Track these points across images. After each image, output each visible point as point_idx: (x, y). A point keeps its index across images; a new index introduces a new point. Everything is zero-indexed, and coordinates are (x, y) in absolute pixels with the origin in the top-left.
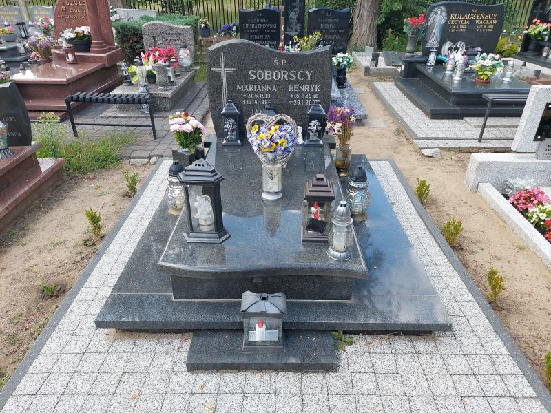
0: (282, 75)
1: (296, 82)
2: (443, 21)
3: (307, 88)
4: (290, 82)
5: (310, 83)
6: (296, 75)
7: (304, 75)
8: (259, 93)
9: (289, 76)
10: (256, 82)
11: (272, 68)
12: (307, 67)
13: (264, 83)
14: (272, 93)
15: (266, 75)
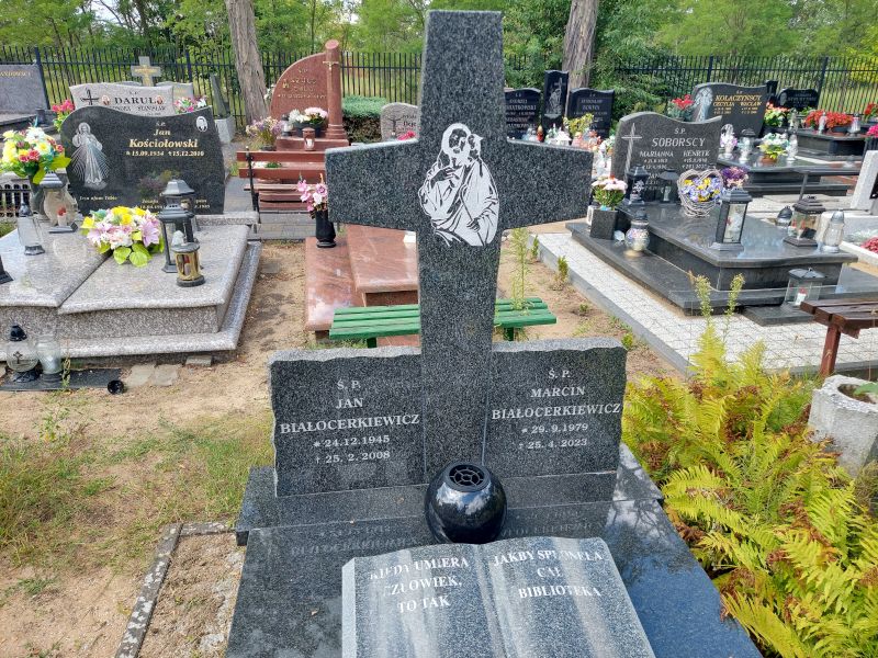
0: (680, 142)
1: (691, 148)
2: (709, 103)
3: (698, 153)
4: (686, 147)
5: (701, 149)
6: (692, 141)
7: (698, 142)
8: (658, 158)
9: (686, 143)
10: (658, 149)
11: (673, 136)
12: (701, 135)
13: (664, 149)
14: (669, 158)
15: (666, 142)
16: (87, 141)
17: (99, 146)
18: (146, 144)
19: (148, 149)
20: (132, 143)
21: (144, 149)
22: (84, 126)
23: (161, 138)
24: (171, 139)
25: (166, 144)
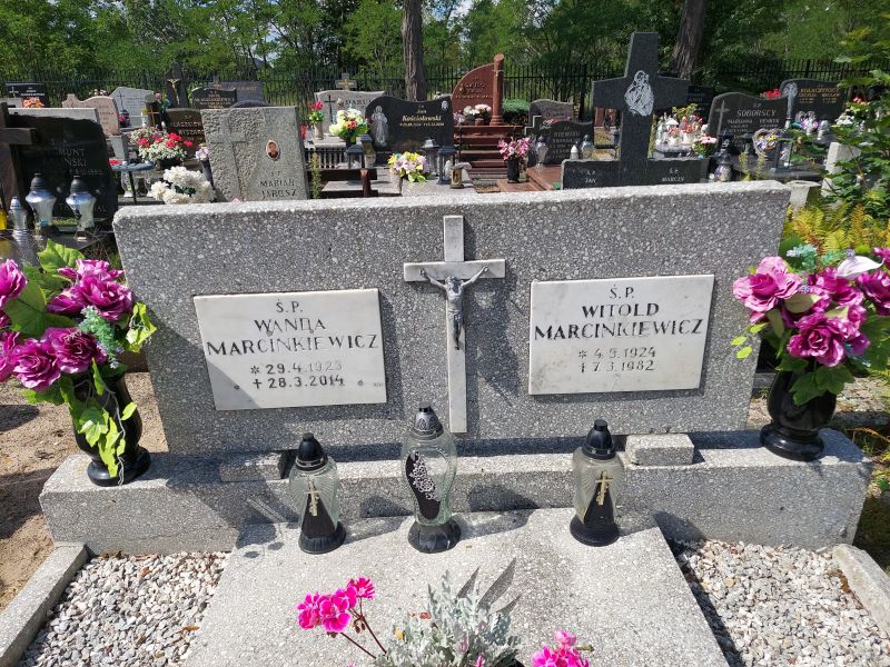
0: (757, 113)
1: (766, 117)
2: (795, 95)
4: (762, 117)
5: (774, 118)
6: (766, 112)
7: (770, 113)
8: (741, 124)
9: (761, 114)
10: (741, 118)
11: (752, 109)
12: (773, 108)
13: (745, 118)
14: (749, 125)
15: (747, 113)
16: (379, 116)
17: (385, 120)
18: (412, 119)
19: (413, 122)
20: (404, 118)
21: (410, 122)
22: (379, 108)
23: (421, 115)
24: (426, 115)
25: (423, 119)
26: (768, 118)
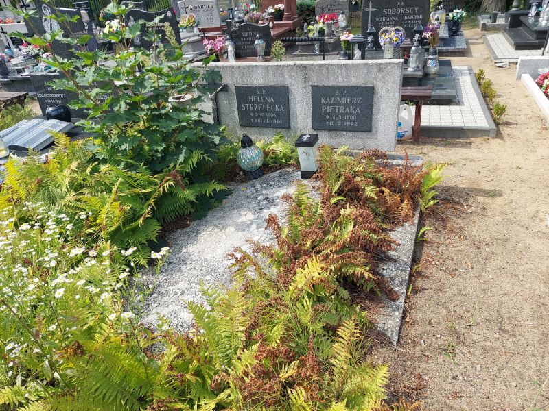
0: (402, 11)
1: (410, 14)
3: (414, 17)
4: (406, 14)
5: (416, 14)
6: (409, 10)
7: (414, 10)
8: (388, 21)
9: (405, 11)
10: (388, 16)
11: (396, 7)
12: (415, 5)
13: (391, 15)
14: (395, 21)
15: (393, 11)
21: (151, 27)
24: (160, 22)
25: (158, 24)
26: (412, 15)
